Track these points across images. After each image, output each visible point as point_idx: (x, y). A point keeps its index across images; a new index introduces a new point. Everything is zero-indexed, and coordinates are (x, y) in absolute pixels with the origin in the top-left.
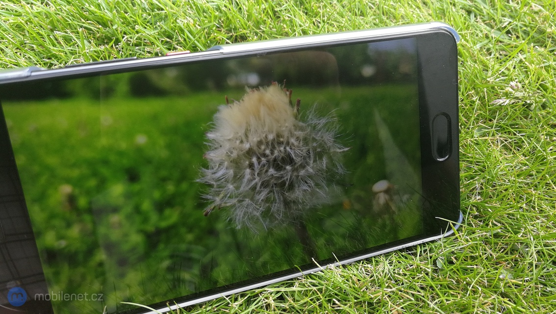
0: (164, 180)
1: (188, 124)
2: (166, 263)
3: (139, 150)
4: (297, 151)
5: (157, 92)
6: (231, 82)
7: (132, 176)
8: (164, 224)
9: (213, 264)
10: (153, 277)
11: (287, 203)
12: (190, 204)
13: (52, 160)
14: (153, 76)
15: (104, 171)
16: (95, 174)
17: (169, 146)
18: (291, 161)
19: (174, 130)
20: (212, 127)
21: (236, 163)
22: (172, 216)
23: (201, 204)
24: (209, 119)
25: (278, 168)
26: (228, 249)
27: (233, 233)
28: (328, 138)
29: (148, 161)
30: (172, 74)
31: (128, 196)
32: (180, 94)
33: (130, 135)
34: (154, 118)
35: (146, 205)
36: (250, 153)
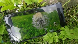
0: (28, 24)
1: (30, 18)
2: (29, 34)
3: (25, 21)
4: (43, 20)
5: (26, 14)
6: (34, 12)
7: (24, 24)
8: (28, 29)
9: (35, 34)
10: (28, 36)
11: (43, 26)
12: (31, 27)
13: (16, 23)
15: (21, 23)
16: (20, 24)
17: (28, 20)
19: (29, 18)
20: (33, 18)
21: (36, 21)
22: (29, 28)
24: (32, 17)
25: (41, 22)
26: (36, 32)
27: (37, 30)
29: (26, 22)
30: (28, 12)
31: (24, 26)
32: (29, 14)
33: (24, 19)
34: (26, 17)
35: (26, 27)
36: (37, 20)
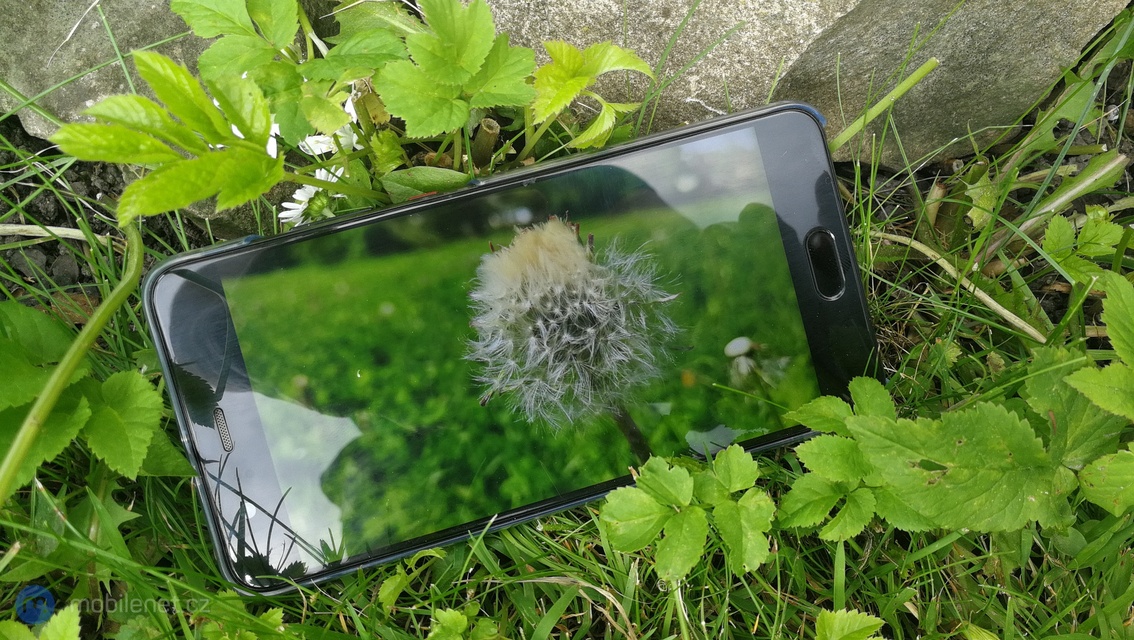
0: (422, 360)
1: (446, 283)
2: (436, 476)
3: (385, 323)
4: (600, 307)
5: (402, 247)
6: (495, 222)
7: (380, 359)
8: (427, 421)
9: (502, 475)
10: (419, 498)
11: (597, 383)
12: (459, 391)
13: (282, 346)
14: (395, 228)
15: (344, 354)
16: (334, 359)
17: (424, 315)
18: (593, 321)
19: (425, 294)
20: (477, 285)
21: (515, 330)
22: (438, 409)
23: (475, 390)
24: (472, 275)
25: (575, 332)
26: (520, 451)
27: (525, 428)
28: (642, 284)
29: (399, 337)
30: (416, 221)
31: (377, 385)
32: (430, 246)
33: (372, 305)
34: (401, 280)
35: (402, 397)
36: (532, 314)
